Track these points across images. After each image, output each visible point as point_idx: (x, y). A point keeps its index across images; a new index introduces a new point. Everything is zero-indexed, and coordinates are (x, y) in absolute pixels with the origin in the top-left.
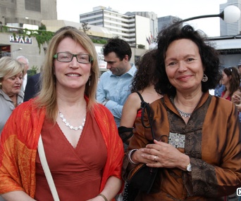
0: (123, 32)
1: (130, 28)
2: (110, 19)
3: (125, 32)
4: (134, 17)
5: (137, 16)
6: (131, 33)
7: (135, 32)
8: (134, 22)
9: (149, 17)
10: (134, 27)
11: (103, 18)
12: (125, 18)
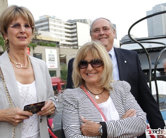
0: (66, 36)
1: (72, 33)
2: (55, 26)
3: (68, 37)
4: (75, 24)
5: (78, 23)
6: (73, 37)
7: (76, 36)
8: (76, 28)
9: (88, 24)
10: (76, 32)
11: (48, 25)
12: (68, 25)
